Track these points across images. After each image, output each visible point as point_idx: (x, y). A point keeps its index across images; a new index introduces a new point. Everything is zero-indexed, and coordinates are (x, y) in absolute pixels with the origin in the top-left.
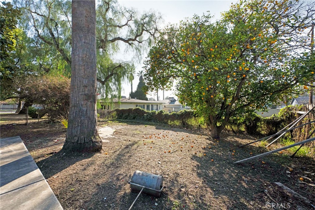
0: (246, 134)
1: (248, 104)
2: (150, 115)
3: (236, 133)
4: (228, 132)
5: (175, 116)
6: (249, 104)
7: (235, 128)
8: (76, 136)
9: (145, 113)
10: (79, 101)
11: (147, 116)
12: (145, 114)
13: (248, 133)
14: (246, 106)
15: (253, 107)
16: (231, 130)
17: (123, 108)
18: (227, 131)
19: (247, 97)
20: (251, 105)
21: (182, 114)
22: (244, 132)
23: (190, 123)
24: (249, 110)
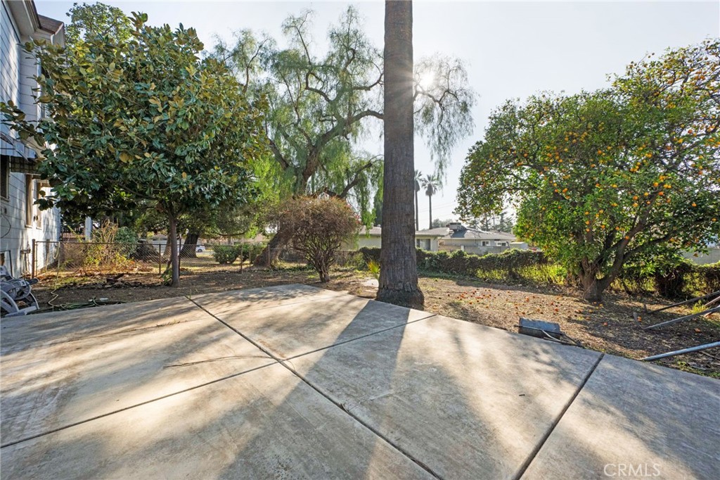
0: (658, 297)
1: (664, 238)
2: (436, 259)
3: (633, 295)
4: (616, 292)
5: (494, 262)
6: (666, 238)
7: (632, 286)
8: (400, 282)
9: (425, 255)
10: (401, 236)
11: (431, 261)
12: (426, 258)
13: (663, 295)
14: (659, 240)
15: (674, 244)
16: (623, 288)
17: (374, 247)
18: (613, 292)
19: (661, 224)
20: (671, 240)
21: (510, 257)
22: (653, 292)
23: (526, 276)
24: (666, 249)
